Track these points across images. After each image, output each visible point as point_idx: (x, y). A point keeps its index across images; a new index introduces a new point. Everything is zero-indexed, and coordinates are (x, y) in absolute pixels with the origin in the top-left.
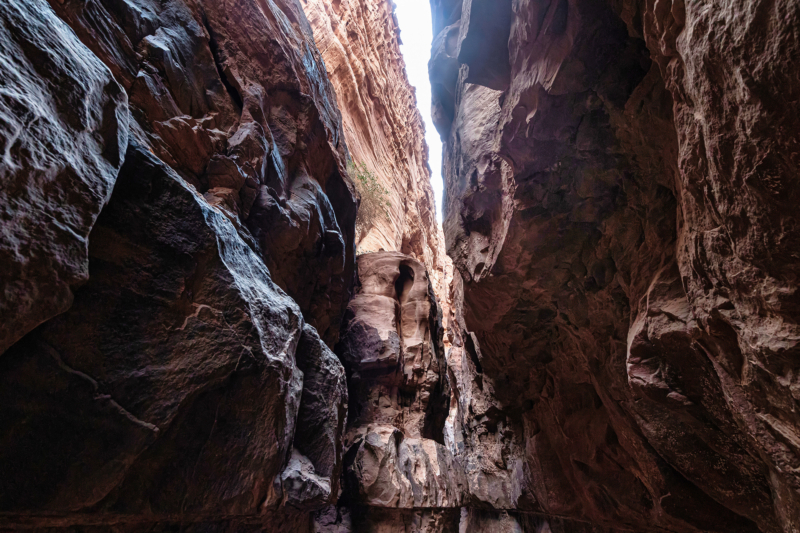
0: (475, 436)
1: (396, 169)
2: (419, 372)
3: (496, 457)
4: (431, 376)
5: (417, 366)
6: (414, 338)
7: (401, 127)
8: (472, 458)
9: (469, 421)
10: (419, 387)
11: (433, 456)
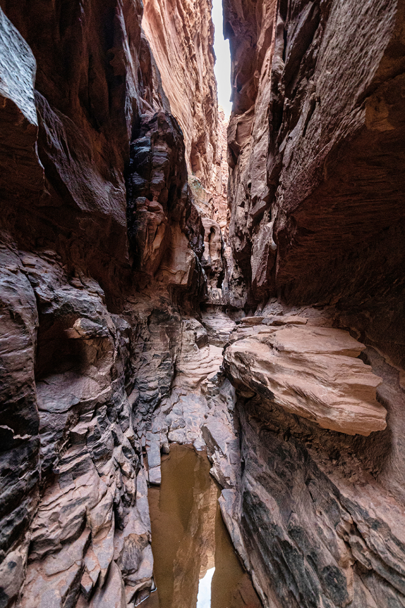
0: (233, 286)
1: (186, 72)
2: (216, 269)
3: (240, 293)
4: (220, 269)
5: (216, 266)
6: (215, 257)
7: (190, 13)
8: (231, 293)
9: (231, 280)
10: (216, 273)
11: (221, 293)
